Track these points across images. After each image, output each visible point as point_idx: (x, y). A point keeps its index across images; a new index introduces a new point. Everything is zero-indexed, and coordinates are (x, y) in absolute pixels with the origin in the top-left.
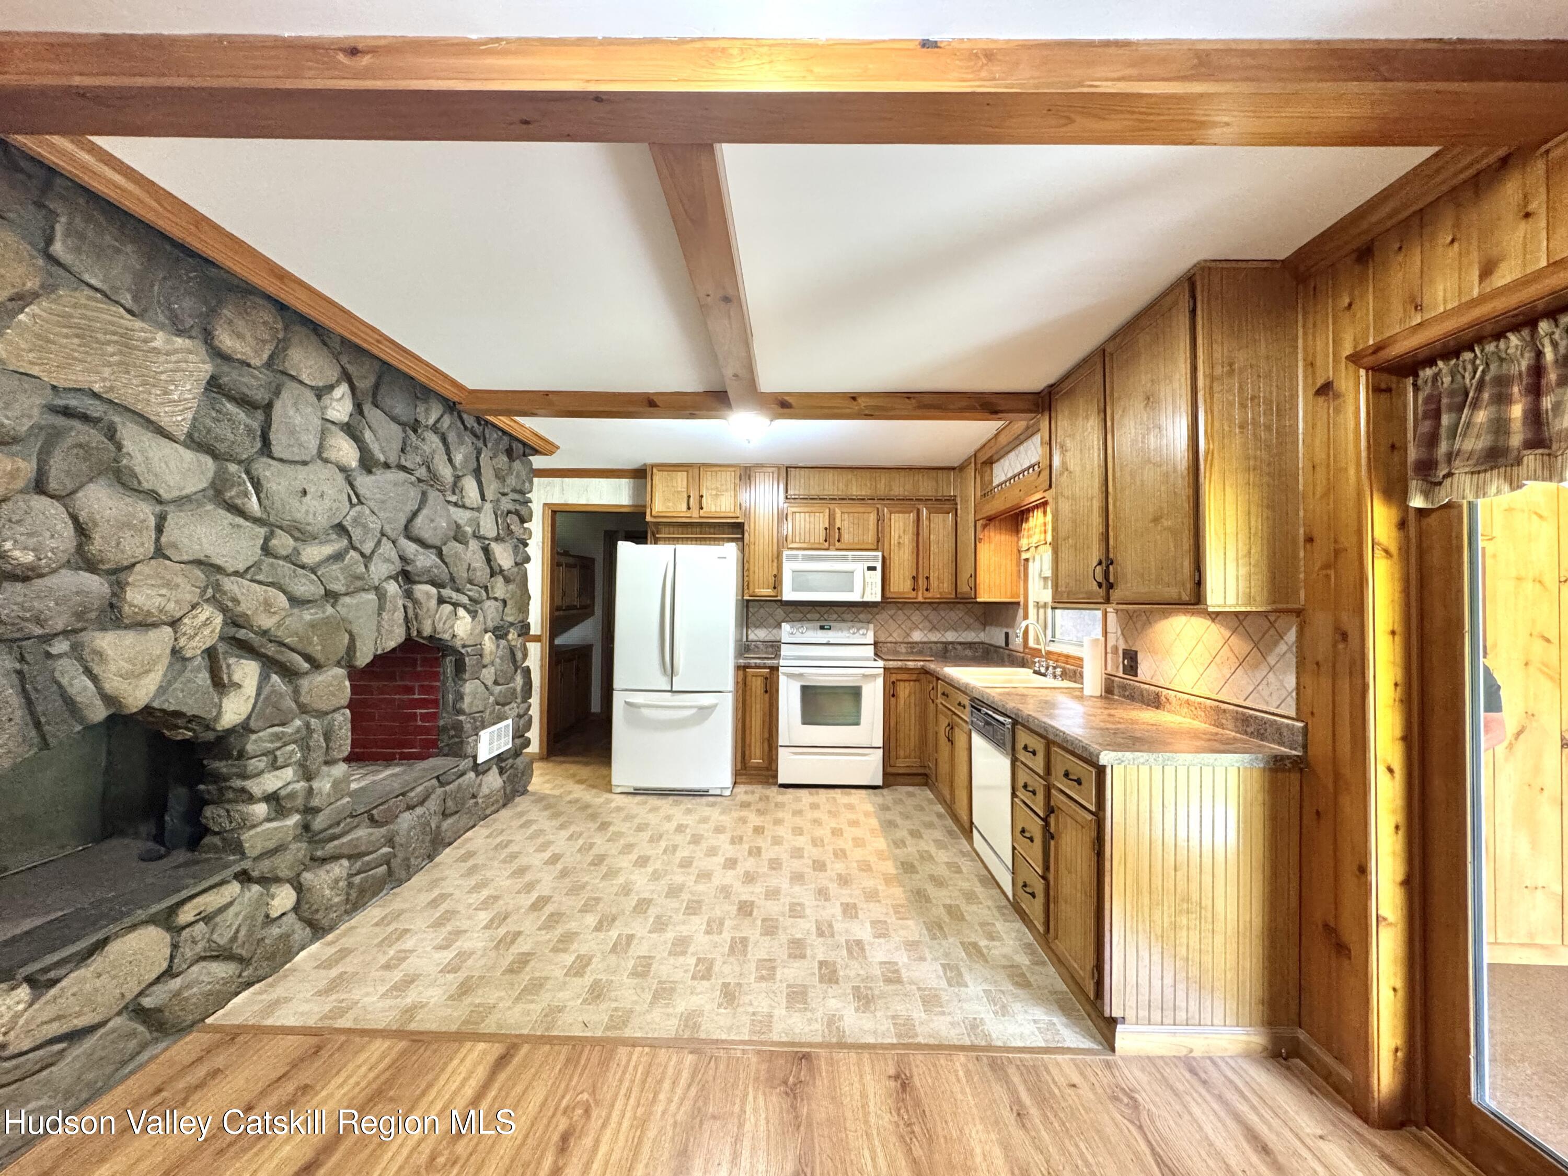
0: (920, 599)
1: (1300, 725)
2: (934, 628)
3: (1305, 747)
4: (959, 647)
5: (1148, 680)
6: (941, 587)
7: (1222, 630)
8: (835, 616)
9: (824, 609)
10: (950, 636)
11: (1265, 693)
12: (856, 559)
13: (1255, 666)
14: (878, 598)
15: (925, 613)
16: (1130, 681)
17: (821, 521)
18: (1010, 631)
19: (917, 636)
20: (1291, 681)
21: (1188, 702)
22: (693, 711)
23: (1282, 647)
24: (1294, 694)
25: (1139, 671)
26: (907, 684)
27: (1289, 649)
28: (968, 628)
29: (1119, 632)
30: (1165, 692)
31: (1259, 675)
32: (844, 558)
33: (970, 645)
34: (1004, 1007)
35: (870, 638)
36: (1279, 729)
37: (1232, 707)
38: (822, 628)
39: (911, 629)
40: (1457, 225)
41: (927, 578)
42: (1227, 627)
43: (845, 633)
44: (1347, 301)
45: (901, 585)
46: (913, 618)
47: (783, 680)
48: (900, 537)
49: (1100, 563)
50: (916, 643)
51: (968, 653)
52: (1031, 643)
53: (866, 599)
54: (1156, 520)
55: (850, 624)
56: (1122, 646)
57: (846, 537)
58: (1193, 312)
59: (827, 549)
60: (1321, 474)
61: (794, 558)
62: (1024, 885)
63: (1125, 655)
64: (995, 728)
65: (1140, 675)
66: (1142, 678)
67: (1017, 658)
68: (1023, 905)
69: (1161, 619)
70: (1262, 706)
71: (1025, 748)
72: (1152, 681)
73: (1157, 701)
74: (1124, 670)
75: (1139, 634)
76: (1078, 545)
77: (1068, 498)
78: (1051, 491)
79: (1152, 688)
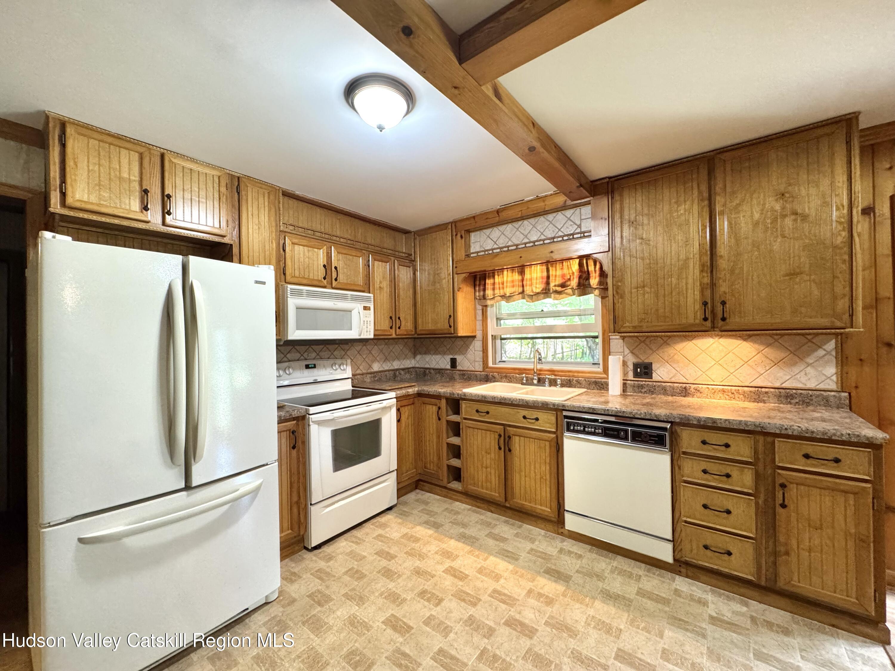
0: (394, 336)
1: (844, 394)
2: (386, 359)
3: (851, 406)
4: (402, 372)
5: (668, 380)
6: (407, 325)
7: (756, 346)
8: (314, 355)
9: (303, 348)
10: (396, 365)
11: (803, 379)
12: (355, 299)
13: (794, 364)
14: (372, 336)
15: (381, 347)
16: (643, 381)
17: (321, 256)
18: (459, 358)
19: (376, 367)
20: (831, 370)
21: (724, 391)
22: (226, 507)
23: (821, 352)
24: (835, 378)
25: (654, 375)
26: (406, 408)
27: (829, 353)
28: (406, 357)
29: (627, 351)
30: (693, 386)
31: (796, 370)
32: (344, 298)
33: (407, 370)
35: (348, 373)
36: (826, 398)
37: (772, 390)
38: (307, 367)
39: (373, 362)
41: (399, 318)
43: (329, 370)
45: (385, 325)
46: (373, 352)
47: (314, 429)
48: (381, 282)
49: (705, 304)
50: (377, 372)
51: (408, 376)
52: (490, 364)
53: (362, 337)
55: (331, 361)
56: (631, 360)
57: (341, 277)
59: (324, 287)
61: (299, 294)
62: (706, 547)
63: (636, 366)
64: (633, 432)
65: (655, 377)
66: (660, 379)
67: (476, 376)
68: (700, 563)
69: (682, 341)
70: (800, 386)
71: (704, 442)
72: (673, 380)
73: (685, 392)
74: (636, 375)
75: (654, 352)
76: (661, 292)
77: (643, 259)
78: (610, 253)
79: (676, 385)
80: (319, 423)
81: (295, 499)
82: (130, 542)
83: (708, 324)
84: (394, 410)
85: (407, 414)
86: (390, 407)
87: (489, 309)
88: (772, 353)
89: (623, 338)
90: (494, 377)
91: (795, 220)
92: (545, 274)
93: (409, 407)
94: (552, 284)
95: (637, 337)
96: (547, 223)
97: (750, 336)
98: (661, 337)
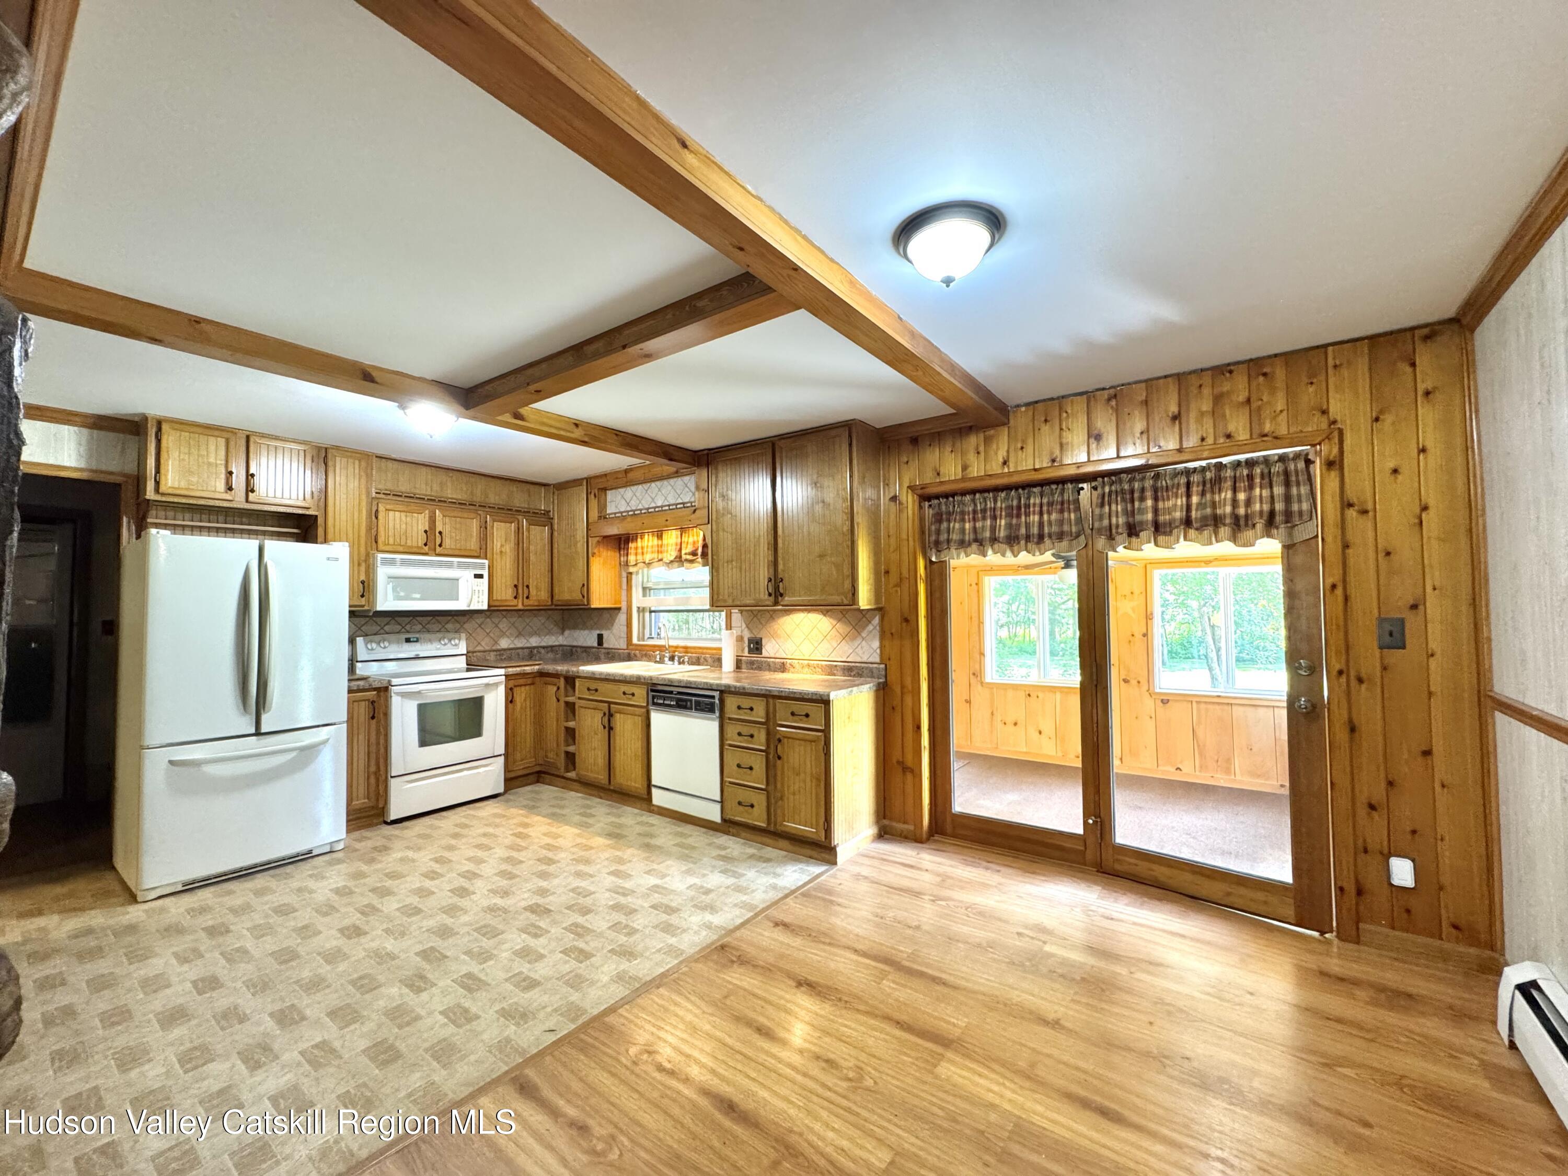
0: (520, 607)
1: (883, 666)
2: (520, 635)
3: (886, 677)
4: (543, 651)
5: (772, 655)
6: (539, 594)
7: (831, 620)
8: (419, 627)
9: (407, 620)
10: (534, 641)
11: (860, 652)
12: (460, 566)
13: (854, 639)
14: (485, 607)
15: (513, 620)
16: (755, 657)
17: (420, 522)
18: (605, 633)
19: (504, 643)
20: (876, 644)
21: (809, 665)
22: (294, 754)
23: (870, 627)
24: (878, 651)
25: (763, 651)
26: (523, 688)
27: (875, 628)
28: (550, 633)
29: (744, 626)
30: (789, 661)
31: (856, 643)
32: (450, 565)
33: (551, 648)
34: (774, 873)
35: (462, 648)
36: (871, 670)
38: (408, 640)
39: (500, 637)
40: (953, 446)
41: (528, 587)
42: (834, 619)
43: (436, 645)
44: (906, 460)
45: (505, 594)
46: (501, 626)
47: (396, 701)
48: (502, 546)
49: (770, 580)
50: (504, 650)
51: (550, 655)
52: (635, 640)
53: (472, 607)
54: (821, 556)
55: (439, 635)
56: (747, 635)
57: (447, 542)
58: (850, 445)
59: (426, 554)
60: (893, 541)
61: (392, 562)
62: (740, 803)
63: (750, 641)
64: (696, 701)
65: (765, 653)
66: (767, 655)
67: (619, 654)
68: (737, 818)
69: (783, 616)
70: (859, 660)
71: (739, 708)
72: (777, 656)
73: (783, 668)
74: (750, 651)
75: (763, 626)
76: (744, 567)
77: (732, 534)
78: (709, 526)
79: (777, 660)
80: (404, 695)
81: (373, 768)
82: (210, 769)
83: (772, 599)
84: (502, 689)
85: (523, 695)
86: (496, 685)
87: (634, 576)
88: (842, 628)
89: (741, 612)
90: (635, 655)
91: (823, 507)
92: (679, 540)
93: (527, 687)
94: (683, 552)
95: (751, 611)
96: (670, 488)
97: (828, 611)
98: (768, 611)
